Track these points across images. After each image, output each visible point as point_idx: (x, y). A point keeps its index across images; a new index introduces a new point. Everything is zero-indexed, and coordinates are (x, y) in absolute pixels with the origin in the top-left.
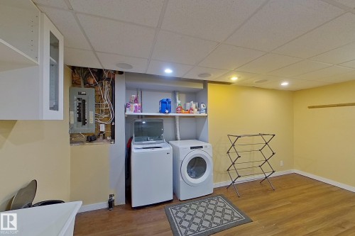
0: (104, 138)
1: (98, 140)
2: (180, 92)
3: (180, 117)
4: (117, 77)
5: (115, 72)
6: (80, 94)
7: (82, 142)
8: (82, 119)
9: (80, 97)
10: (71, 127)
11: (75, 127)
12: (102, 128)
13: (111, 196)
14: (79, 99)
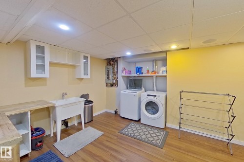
1: (113, 86)
5: (118, 58)
6: (108, 68)
7: (109, 86)
8: (108, 78)
10: (106, 80)
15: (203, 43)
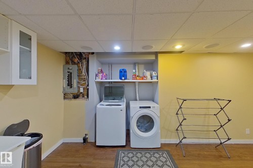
0: (83, 97)
1: (79, 98)
2: (139, 64)
3: (139, 82)
4: (90, 56)
5: (89, 53)
6: (69, 69)
7: (70, 98)
8: (70, 84)
9: (69, 70)
10: (64, 89)
11: (66, 90)
12: (82, 90)
13: (86, 135)
14: (68, 72)
15: (206, 47)
